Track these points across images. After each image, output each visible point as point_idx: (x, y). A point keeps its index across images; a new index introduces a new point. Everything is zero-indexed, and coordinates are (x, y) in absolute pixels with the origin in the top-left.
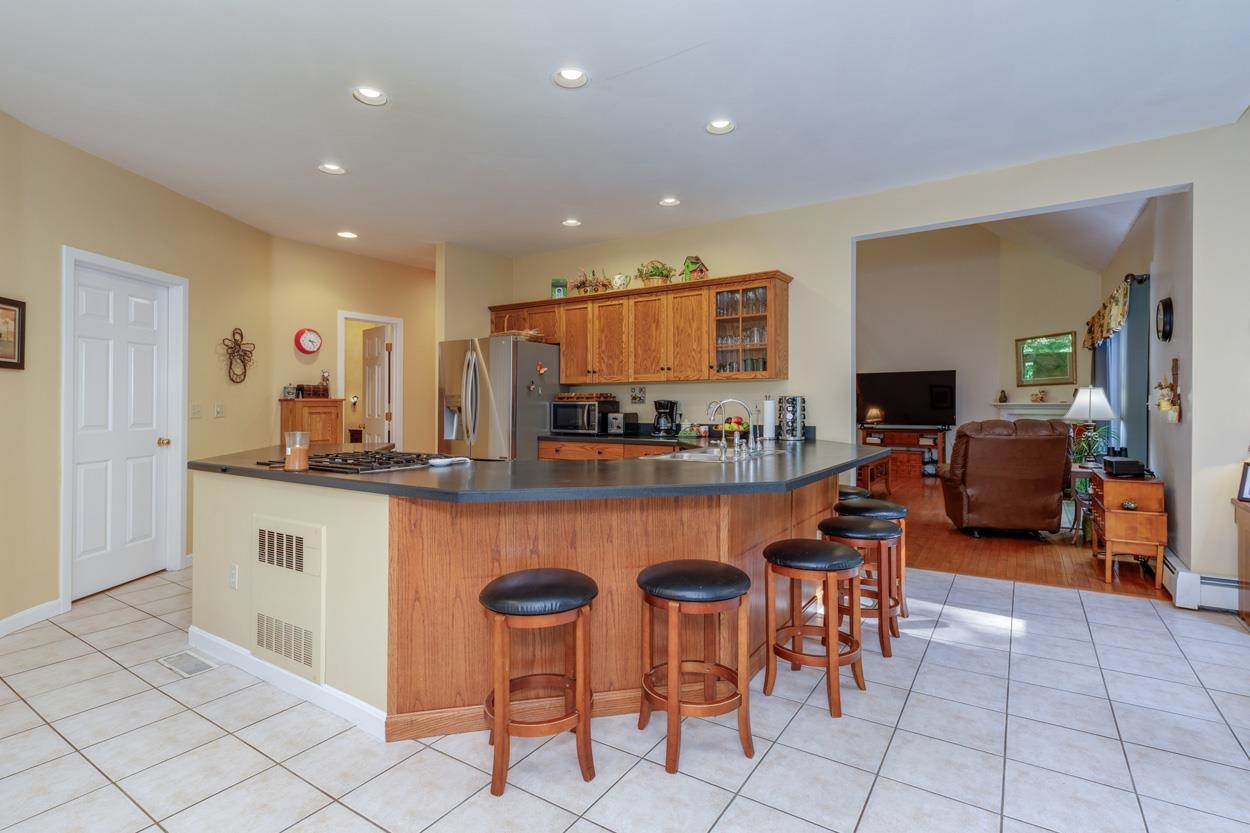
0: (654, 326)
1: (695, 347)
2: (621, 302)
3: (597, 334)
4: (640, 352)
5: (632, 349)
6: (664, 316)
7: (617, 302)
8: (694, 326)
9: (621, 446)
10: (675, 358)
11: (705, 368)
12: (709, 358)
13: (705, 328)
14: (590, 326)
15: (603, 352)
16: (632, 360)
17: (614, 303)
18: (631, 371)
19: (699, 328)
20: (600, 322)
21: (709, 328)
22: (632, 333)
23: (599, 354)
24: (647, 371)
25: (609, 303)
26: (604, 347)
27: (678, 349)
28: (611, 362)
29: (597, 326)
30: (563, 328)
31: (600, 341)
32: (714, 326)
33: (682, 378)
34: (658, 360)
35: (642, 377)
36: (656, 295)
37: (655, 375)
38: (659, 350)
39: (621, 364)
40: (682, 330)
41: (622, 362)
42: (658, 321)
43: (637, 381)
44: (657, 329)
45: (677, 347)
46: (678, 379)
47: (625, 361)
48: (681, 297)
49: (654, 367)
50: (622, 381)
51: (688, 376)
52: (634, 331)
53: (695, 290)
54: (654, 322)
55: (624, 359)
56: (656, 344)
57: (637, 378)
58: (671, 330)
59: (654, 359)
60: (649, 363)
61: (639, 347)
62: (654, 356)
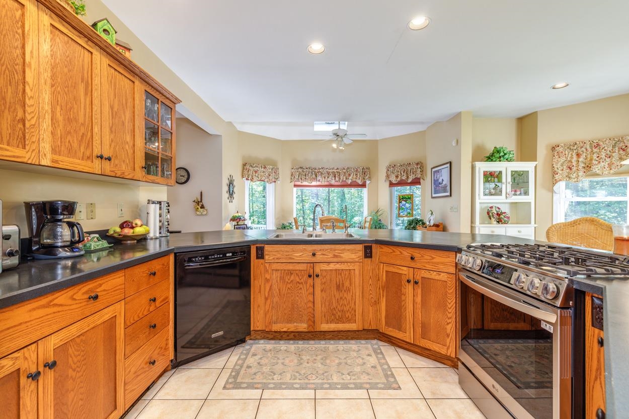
0: (81, 88)
5: (46, 107)
6: (97, 81)
8: (128, 115)
9: (122, 273)
11: (137, 166)
12: (140, 157)
16: (46, 124)
18: (46, 146)
19: (133, 120)
24: (71, 152)
27: (112, 137)
33: (119, 174)
34: (89, 142)
35: (67, 162)
36: (87, 42)
37: (84, 163)
38: (90, 128)
39: (21, 126)
40: (116, 113)
41: (23, 121)
42: (88, 81)
43: (56, 165)
44: (86, 94)
45: (111, 132)
46: (113, 174)
47: (33, 122)
48: (115, 70)
49: (82, 150)
50: (25, 160)
51: (123, 173)
52: (49, 75)
53: (130, 73)
54: (82, 81)
55: (28, 117)
56: (85, 115)
57: (56, 162)
58: (106, 109)
59: (82, 137)
60: (75, 141)
61: (58, 108)
62: (83, 134)
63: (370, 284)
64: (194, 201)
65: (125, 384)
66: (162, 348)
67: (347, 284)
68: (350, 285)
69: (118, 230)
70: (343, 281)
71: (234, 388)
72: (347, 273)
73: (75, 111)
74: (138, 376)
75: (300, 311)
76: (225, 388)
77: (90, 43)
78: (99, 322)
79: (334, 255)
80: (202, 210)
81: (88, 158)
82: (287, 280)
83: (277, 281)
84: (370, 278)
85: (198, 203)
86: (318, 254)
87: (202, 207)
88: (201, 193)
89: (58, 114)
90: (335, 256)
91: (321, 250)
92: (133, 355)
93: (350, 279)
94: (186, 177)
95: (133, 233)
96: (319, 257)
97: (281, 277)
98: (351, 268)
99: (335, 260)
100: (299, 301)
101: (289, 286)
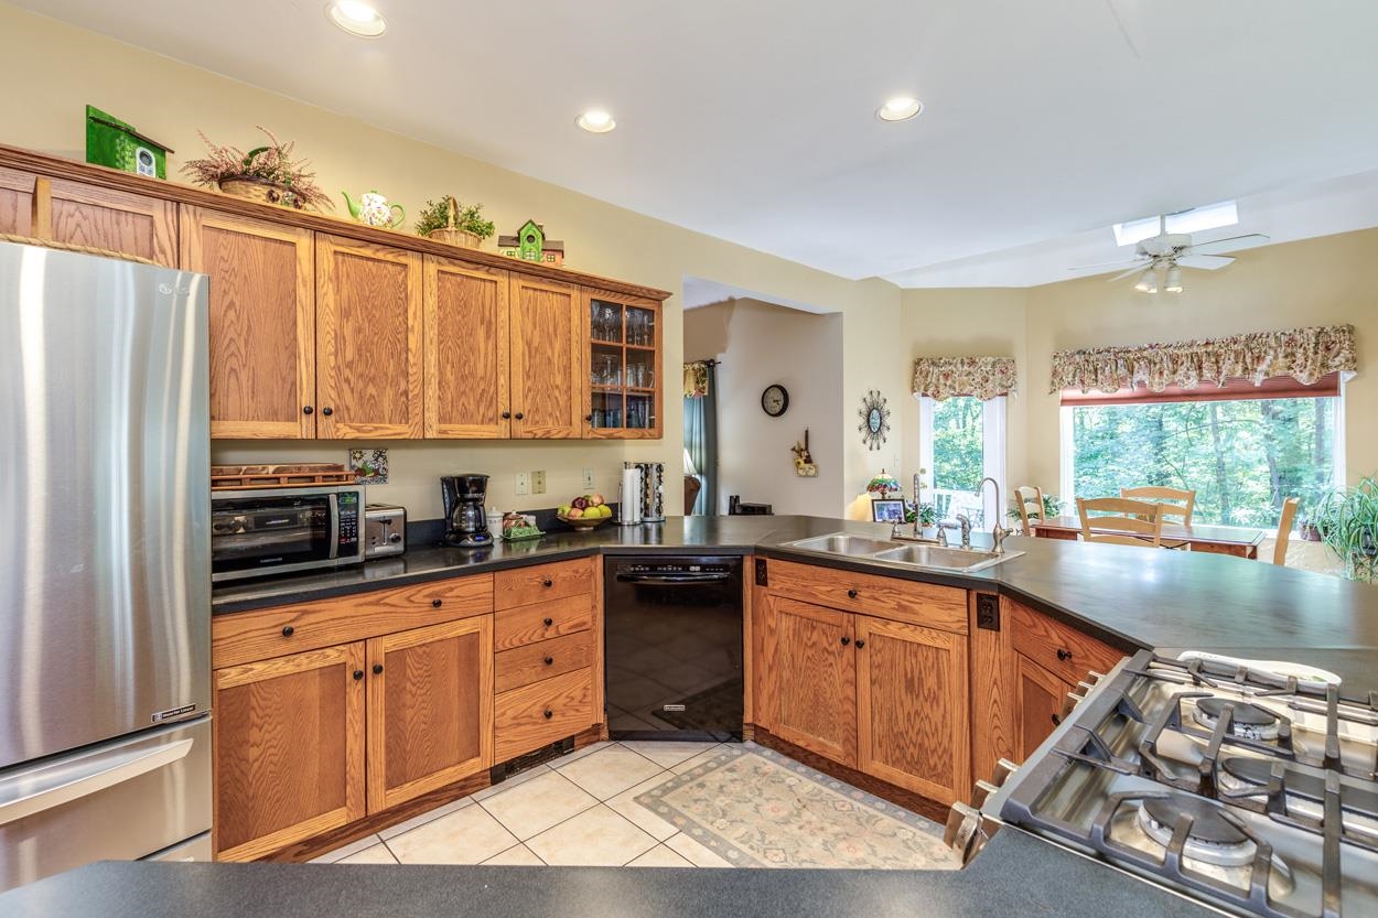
0: (481, 332)
1: (559, 380)
2: (403, 260)
3: (329, 321)
4: (450, 376)
5: (433, 370)
6: (503, 316)
7: (390, 257)
8: (558, 346)
9: (488, 577)
10: (525, 396)
11: (576, 419)
12: (582, 405)
13: (575, 354)
14: (304, 294)
15: (349, 365)
16: (432, 391)
17: (380, 255)
18: (432, 416)
19: (567, 351)
20: (338, 291)
21: (581, 356)
22: (432, 334)
23: (337, 368)
24: (466, 417)
25: (366, 250)
26: (349, 355)
27: (529, 383)
28: (371, 390)
29: (329, 298)
31: (339, 338)
32: (589, 351)
33: (540, 434)
34: (492, 398)
35: (458, 430)
36: (487, 271)
37: (485, 427)
38: (494, 379)
39: (403, 399)
40: (537, 349)
41: (406, 393)
42: (490, 320)
43: (445, 436)
44: (488, 337)
45: (528, 377)
46: (530, 436)
47: (416, 392)
48: (535, 289)
49: (482, 410)
50: (407, 436)
51: (549, 432)
52: (436, 332)
53: (560, 285)
54: (482, 323)
55: (411, 387)
56: (486, 366)
57: (445, 432)
58: (519, 347)
59: (482, 395)
60: (472, 402)
61: (449, 367)
62: (483, 390)
63: (995, 701)
64: (793, 449)
65: (495, 728)
66: (573, 699)
67: (931, 682)
68: (940, 688)
69: (567, 509)
70: (920, 673)
71: (648, 806)
72: (930, 654)
73: (472, 363)
74: (519, 725)
75: (831, 715)
76: (636, 799)
77: (493, 270)
78: (450, 635)
79: (899, 605)
80: (807, 466)
81: (491, 420)
82: (805, 639)
83: (788, 637)
84: (995, 683)
85: (799, 451)
86: (863, 594)
87: (808, 460)
88: (807, 432)
89: (449, 374)
90: (902, 608)
91: (868, 587)
92: (510, 693)
93: (938, 670)
94: (781, 403)
95: (583, 515)
96: (865, 602)
97: (794, 630)
98: (939, 643)
99: (901, 616)
100: (829, 691)
101: (810, 652)
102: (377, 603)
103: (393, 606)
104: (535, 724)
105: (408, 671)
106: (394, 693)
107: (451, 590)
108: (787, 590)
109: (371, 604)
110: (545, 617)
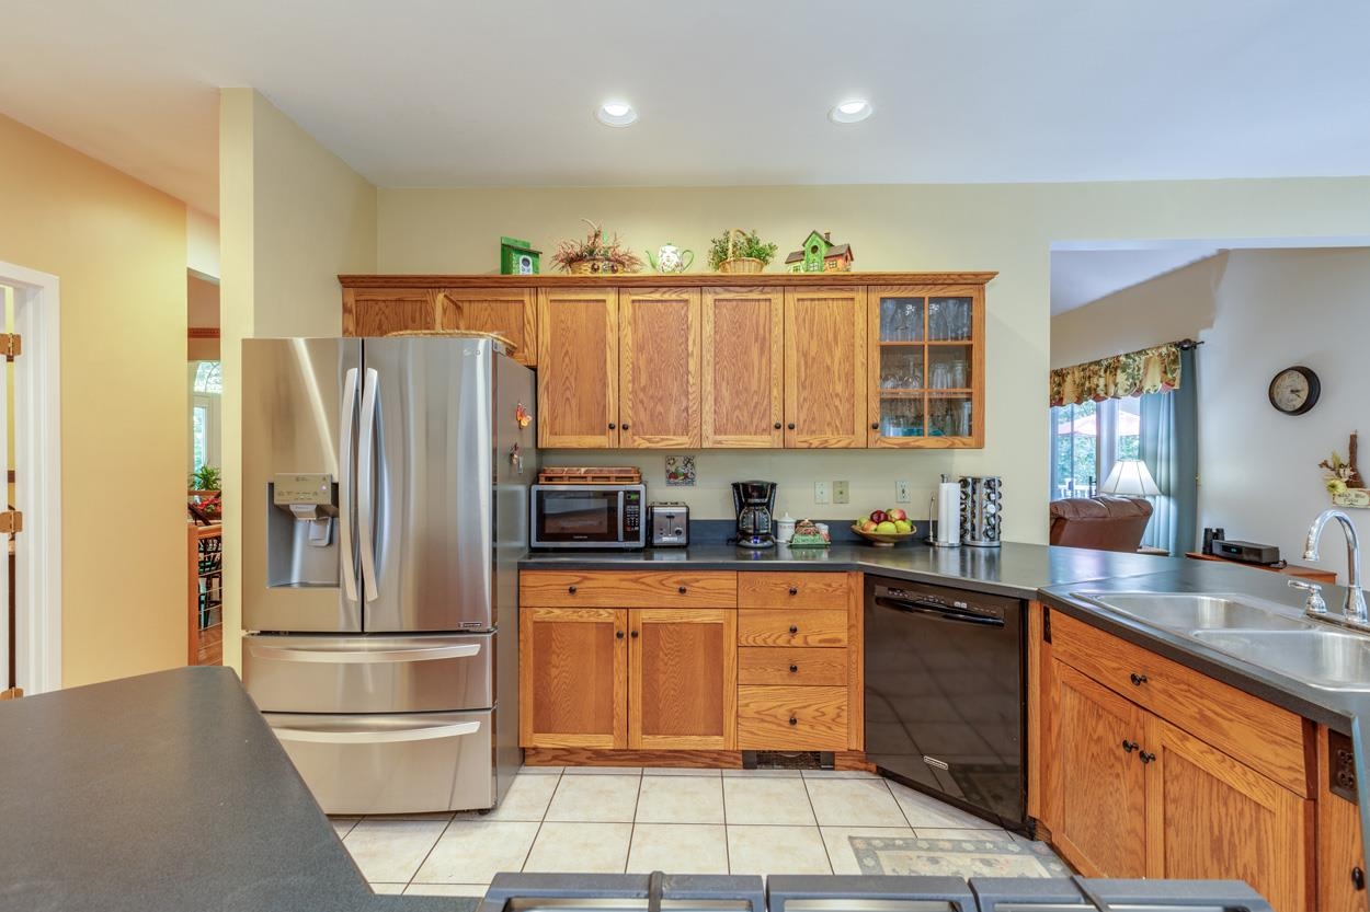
0: (755, 349)
1: (839, 388)
2: (685, 296)
3: (628, 355)
4: (725, 393)
5: (709, 388)
6: (777, 330)
7: (674, 297)
8: (838, 353)
9: (731, 575)
10: (800, 407)
11: (860, 428)
12: (866, 409)
13: (860, 358)
14: (611, 338)
15: (644, 389)
16: (708, 406)
17: (666, 297)
18: (708, 429)
19: (849, 357)
20: (635, 331)
21: (866, 360)
22: (709, 356)
23: (634, 392)
24: (741, 429)
25: (657, 296)
26: (643, 380)
27: (805, 394)
28: (659, 408)
29: (628, 340)
30: (546, 337)
31: (636, 369)
32: (876, 356)
33: (815, 443)
34: (765, 410)
35: (731, 441)
36: (761, 291)
37: (758, 438)
38: (767, 393)
39: (685, 414)
40: (814, 359)
41: (687, 409)
42: (764, 338)
43: (719, 446)
44: (762, 352)
45: (804, 388)
46: (805, 445)
47: (694, 408)
48: (812, 300)
49: (755, 422)
50: (687, 446)
51: (826, 441)
52: (713, 354)
53: (842, 289)
54: (756, 340)
55: (691, 404)
56: (759, 380)
57: (720, 442)
58: (793, 357)
59: (755, 407)
60: (746, 414)
61: (724, 384)
62: (757, 403)
64: (1325, 464)
65: (738, 716)
66: (824, 715)
67: (1247, 854)
68: (1261, 872)
69: (865, 521)
70: (1232, 833)
71: (857, 852)
72: (1246, 809)
73: (746, 379)
74: (763, 721)
75: (1117, 847)
76: (851, 838)
77: (766, 289)
78: (697, 620)
79: (1201, 712)
80: (1353, 492)
81: (764, 430)
82: (1090, 729)
83: (1072, 719)
85: (1336, 469)
86: (1156, 684)
87: (1355, 482)
89: (724, 390)
90: (1204, 719)
91: (1161, 675)
92: (753, 688)
93: (1259, 841)
94: (1304, 395)
95: (876, 530)
96: (1155, 695)
97: (1079, 712)
98: (1257, 795)
99: (1204, 732)
100: (1114, 812)
101: (1095, 749)
102: (636, 581)
103: (648, 585)
104: (779, 725)
105: (661, 643)
106: (650, 658)
107: (697, 581)
108: (1071, 655)
109: (632, 580)
110: (790, 624)
